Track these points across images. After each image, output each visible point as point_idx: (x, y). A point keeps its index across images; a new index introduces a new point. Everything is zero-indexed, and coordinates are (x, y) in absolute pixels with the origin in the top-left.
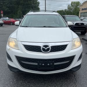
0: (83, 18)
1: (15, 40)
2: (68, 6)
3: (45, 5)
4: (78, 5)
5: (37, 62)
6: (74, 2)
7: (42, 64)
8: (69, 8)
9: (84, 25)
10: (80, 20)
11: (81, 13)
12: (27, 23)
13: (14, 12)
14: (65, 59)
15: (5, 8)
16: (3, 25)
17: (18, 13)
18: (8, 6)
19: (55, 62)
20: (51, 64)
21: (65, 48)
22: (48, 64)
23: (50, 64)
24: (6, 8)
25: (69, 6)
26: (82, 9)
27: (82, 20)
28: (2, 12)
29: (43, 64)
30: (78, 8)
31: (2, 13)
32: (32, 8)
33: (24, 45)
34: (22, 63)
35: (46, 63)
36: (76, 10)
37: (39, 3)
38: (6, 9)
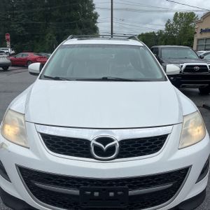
0: (205, 52)
1: (21, 118)
2: (166, 22)
3: (112, 20)
4: (191, 21)
5: (78, 187)
6: (181, 14)
7: (92, 193)
8: (168, 27)
9: (207, 70)
10: (196, 57)
11: (198, 40)
12: (62, 66)
13: (36, 37)
14: (160, 180)
15: (17, 28)
16: (10, 68)
17: (47, 40)
18: (23, 22)
19: (130, 187)
20: (119, 193)
21: (162, 145)
22: (112, 194)
23: (116, 194)
24: (20, 27)
25: (169, 22)
26: (202, 31)
27: (201, 58)
28: (8, 37)
29: (96, 194)
30: (192, 28)
31: (8, 40)
32: (81, 27)
33: (42, 134)
34: (36, 186)
35: (104, 190)
36: (185, 33)
37: (96, 16)
38: (19, 30)
